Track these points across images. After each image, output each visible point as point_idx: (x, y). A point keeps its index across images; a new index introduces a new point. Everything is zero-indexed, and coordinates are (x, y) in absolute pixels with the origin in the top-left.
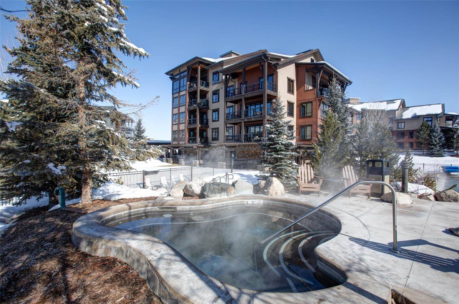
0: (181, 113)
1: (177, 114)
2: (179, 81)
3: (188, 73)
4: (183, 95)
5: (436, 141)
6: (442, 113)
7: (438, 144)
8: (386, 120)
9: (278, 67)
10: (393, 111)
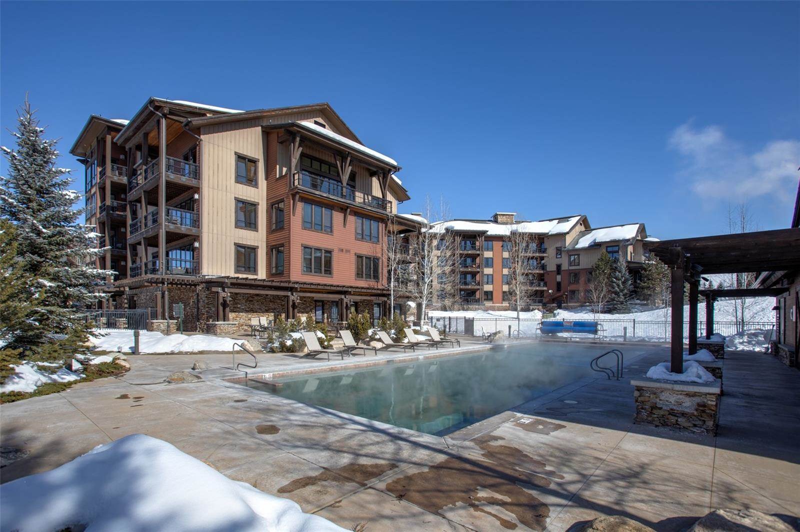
2: (90, 167)
3: (98, 150)
5: (618, 285)
6: (633, 238)
7: (622, 291)
8: (551, 252)
9: (202, 130)
10: (561, 236)
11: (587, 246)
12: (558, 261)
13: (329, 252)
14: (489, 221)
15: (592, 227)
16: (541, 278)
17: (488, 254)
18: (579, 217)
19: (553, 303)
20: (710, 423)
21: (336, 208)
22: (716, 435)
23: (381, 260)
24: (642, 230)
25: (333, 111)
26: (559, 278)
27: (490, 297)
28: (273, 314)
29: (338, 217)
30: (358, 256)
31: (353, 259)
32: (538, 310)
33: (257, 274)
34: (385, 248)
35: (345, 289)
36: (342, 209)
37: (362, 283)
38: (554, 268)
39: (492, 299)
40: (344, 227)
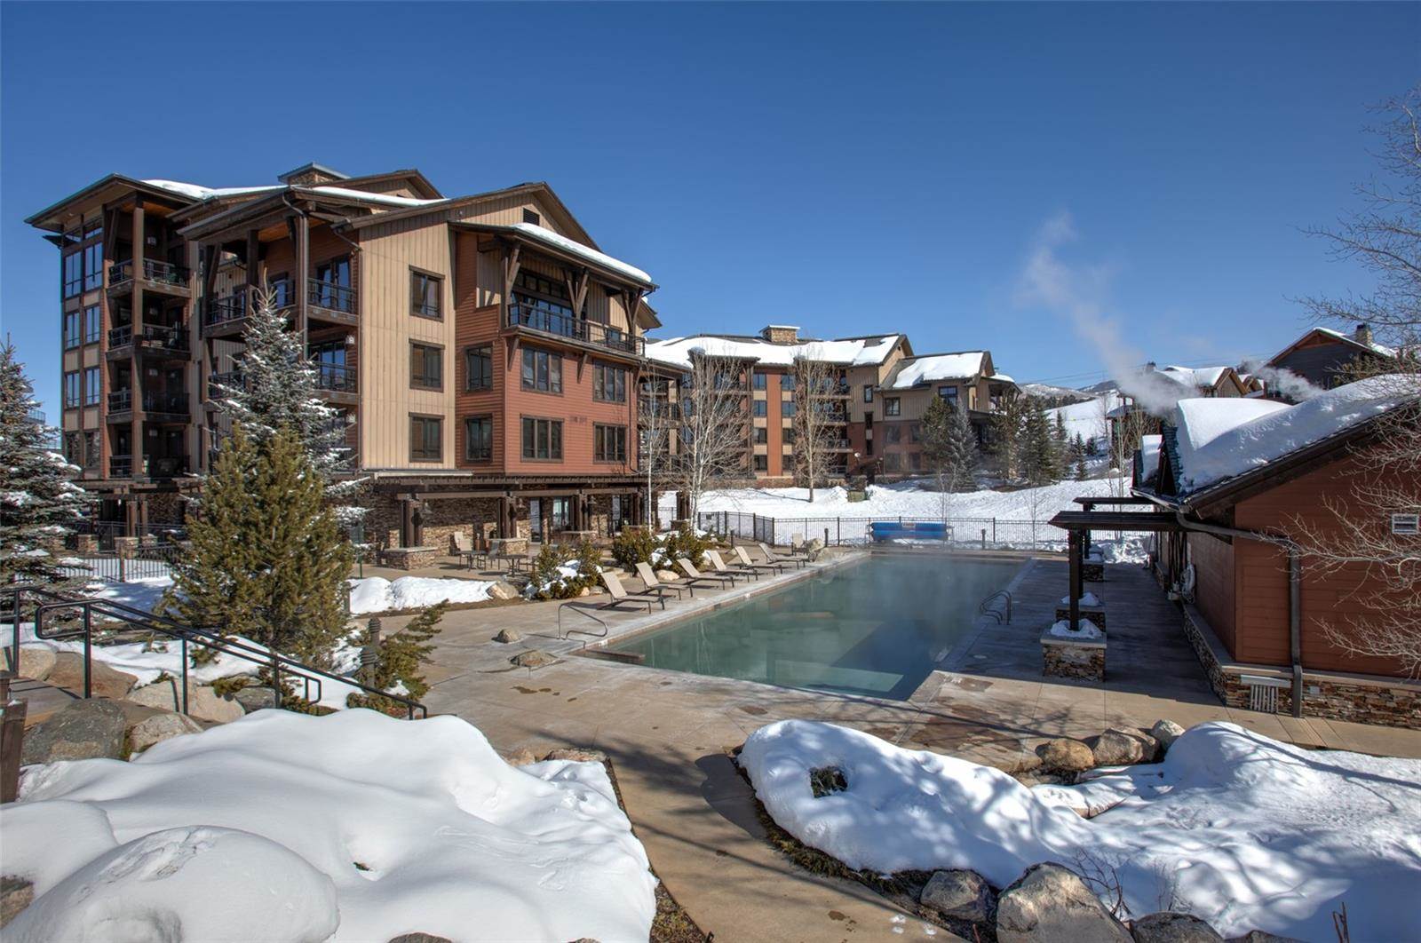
0: (89, 369)
1: (77, 371)
2: (78, 255)
3: (107, 231)
4: (93, 307)
5: (958, 448)
6: (976, 375)
7: (963, 457)
8: (857, 393)
9: (361, 235)
10: (872, 368)
11: (911, 384)
12: (869, 408)
13: (558, 424)
14: (757, 338)
15: (916, 354)
16: (844, 433)
17: (759, 395)
18: (896, 338)
19: (862, 473)
20: (1100, 672)
21: (567, 354)
22: (1104, 680)
23: (628, 430)
24: (987, 364)
25: (554, 195)
26: (869, 434)
27: (762, 465)
28: (471, 526)
29: (569, 366)
30: (597, 427)
31: (590, 432)
32: (840, 485)
33: (442, 462)
34: (634, 410)
35: (583, 481)
36: (575, 354)
37: (604, 469)
38: (862, 419)
39: (766, 469)
40: (578, 382)
